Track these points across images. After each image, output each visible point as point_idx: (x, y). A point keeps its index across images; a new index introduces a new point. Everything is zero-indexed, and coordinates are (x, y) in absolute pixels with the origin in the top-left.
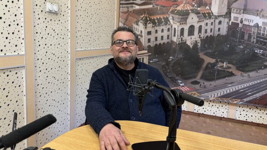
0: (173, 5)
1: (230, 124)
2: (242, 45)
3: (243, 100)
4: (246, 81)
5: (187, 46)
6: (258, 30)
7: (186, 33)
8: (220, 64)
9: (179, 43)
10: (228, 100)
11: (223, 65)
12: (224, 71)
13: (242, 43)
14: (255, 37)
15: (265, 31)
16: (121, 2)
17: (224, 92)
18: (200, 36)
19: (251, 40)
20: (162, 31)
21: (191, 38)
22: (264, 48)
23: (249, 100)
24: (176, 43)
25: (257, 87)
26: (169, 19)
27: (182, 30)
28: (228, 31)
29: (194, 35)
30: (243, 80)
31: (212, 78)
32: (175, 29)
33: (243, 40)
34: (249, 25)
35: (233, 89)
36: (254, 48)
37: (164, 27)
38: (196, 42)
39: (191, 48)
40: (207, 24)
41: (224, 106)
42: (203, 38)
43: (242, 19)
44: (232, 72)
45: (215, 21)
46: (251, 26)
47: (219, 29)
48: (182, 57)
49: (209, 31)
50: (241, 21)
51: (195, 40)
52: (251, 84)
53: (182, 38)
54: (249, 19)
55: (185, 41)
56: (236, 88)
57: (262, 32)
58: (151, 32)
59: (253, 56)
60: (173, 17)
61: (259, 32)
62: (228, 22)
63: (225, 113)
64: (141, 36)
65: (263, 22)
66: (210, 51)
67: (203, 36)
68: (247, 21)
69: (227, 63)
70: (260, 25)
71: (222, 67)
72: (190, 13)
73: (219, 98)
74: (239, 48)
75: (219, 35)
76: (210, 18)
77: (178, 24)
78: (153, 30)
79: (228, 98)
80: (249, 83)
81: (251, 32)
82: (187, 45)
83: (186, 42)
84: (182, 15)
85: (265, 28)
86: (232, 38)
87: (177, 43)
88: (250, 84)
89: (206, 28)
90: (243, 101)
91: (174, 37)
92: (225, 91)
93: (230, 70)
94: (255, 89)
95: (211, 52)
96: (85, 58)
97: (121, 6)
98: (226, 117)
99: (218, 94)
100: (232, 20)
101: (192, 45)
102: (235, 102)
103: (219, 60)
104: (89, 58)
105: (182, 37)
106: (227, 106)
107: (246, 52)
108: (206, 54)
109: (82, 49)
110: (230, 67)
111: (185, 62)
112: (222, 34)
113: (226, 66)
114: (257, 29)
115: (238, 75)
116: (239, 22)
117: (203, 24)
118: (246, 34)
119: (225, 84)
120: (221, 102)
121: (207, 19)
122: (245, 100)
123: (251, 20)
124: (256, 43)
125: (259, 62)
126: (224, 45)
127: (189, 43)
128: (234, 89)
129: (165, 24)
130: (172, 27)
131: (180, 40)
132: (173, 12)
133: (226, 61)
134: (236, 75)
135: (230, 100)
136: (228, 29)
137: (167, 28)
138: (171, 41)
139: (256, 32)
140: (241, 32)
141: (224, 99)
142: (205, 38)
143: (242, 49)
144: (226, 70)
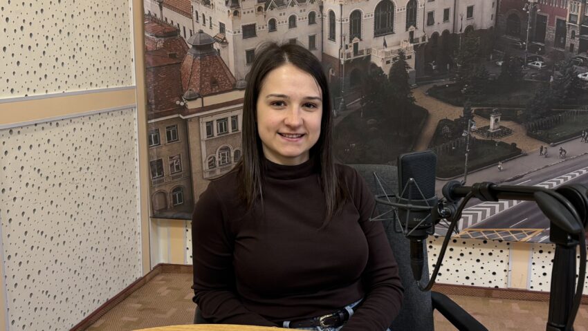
1: (515, 306)
2: (541, 60)
4: (555, 171)
5: (373, 70)
6: (583, 10)
7: (368, 26)
8: (478, 123)
9: (347, 62)
10: (507, 233)
11: (487, 125)
12: (493, 143)
13: (540, 53)
14: (577, 33)
18: (412, 34)
19: (565, 39)
20: (292, 21)
21: (385, 44)
24: (340, 61)
27: (356, 17)
28: (497, 17)
29: (394, 33)
30: (547, 166)
31: (457, 169)
32: (332, 14)
33: (543, 42)
36: (575, 66)
37: (296, 10)
38: (401, 53)
39: (385, 76)
41: (496, 252)
42: (421, 42)
44: (515, 145)
47: (470, 10)
48: (358, 105)
49: (438, 17)
51: (399, 50)
52: (570, 178)
53: (356, 45)
55: (365, 54)
58: (253, 26)
59: (573, 92)
63: (501, 275)
64: (224, 42)
66: (445, 82)
67: (423, 34)
69: (499, 118)
71: (484, 130)
73: (481, 230)
74: (532, 68)
75: (470, 28)
78: (261, 22)
79: (508, 228)
80: (565, 176)
81: (566, 17)
82: (374, 65)
83: (369, 57)
86: (509, 37)
87: (342, 63)
88: (566, 179)
89: (430, 7)
91: (331, 43)
93: (508, 140)
95: (450, 85)
96: (27, 126)
98: (502, 286)
99: (475, 216)
101: (390, 65)
103: (473, 109)
104: (44, 125)
105: (356, 40)
106: (506, 252)
108: (434, 93)
109: (15, 96)
110: (508, 130)
111: (368, 122)
112: (478, 27)
113: (496, 127)
114: (580, 5)
115: (532, 153)
118: (551, 23)
120: (485, 242)
124: (580, 51)
126: (489, 60)
127: (378, 60)
130: (321, 8)
131: (351, 50)
133: (496, 111)
134: (527, 152)
135: (511, 231)
136: (497, 7)
137: (306, 14)
138: (323, 54)
139: (579, 17)
140: (536, 18)
141: (494, 230)
142: (429, 39)
143: (542, 70)
144: (496, 140)
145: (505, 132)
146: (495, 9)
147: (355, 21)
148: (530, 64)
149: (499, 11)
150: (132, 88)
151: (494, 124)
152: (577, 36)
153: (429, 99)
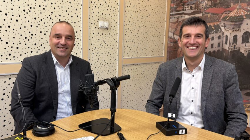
0: (225, 11)
5: (241, 54)
7: (240, 40)
9: (231, 51)
16: (171, 13)
20: (213, 38)
21: (246, 46)
24: (228, 51)
26: (221, 26)
29: (249, 42)
32: (227, 36)
37: (214, 35)
39: (245, 56)
53: (235, 46)
55: (238, 49)
60: (225, 24)
72: (244, 18)
77: (230, 31)
83: (239, 50)
84: (236, 22)
87: (229, 51)
91: (226, 45)
97: (171, 17)
101: (247, 53)
104: (135, 65)
105: (235, 44)
109: (129, 57)
127: (243, 51)
129: (215, 32)
130: (223, 34)
131: (233, 47)
132: (224, 19)
137: (218, 36)
138: (223, 49)
147: (235, 38)
150: (163, 57)
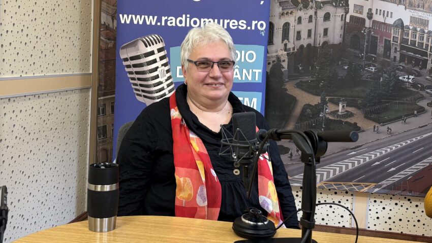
2: (374, 66)
3: (380, 183)
4: (384, 143)
6: (402, 34)
8: (331, 108)
10: (351, 186)
11: (337, 109)
12: (341, 122)
13: (373, 61)
14: (398, 49)
15: (416, 35)
17: (341, 168)
18: (286, 45)
19: (390, 54)
22: (415, 71)
23: (391, 182)
25: (406, 153)
28: (344, 36)
29: (273, 44)
30: (378, 140)
33: (375, 54)
34: (384, 24)
35: (359, 162)
36: (397, 71)
38: (278, 58)
40: (300, 20)
41: (343, 200)
42: (292, 51)
43: (370, 10)
44: (357, 124)
45: (316, 13)
46: (389, 25)
47: (326, 31)
49: (304, 35)
50: (368, 13)
51: (277, 56)
52: (394, 148)
54: (384, 11)
56: (365, 159)
57: (410, 38)
59: (396, 89)
61: (405, 37)
62: (342, 15)
63: (346, 217)
65: (411, 17)
66: (308, 79)
67: (293, 46)
68: (380, 14)
69: (345, 105)
70: (407, 22)
71: (335, 113)
73: (333, 183)
75: (325, 43)
76: (306, 6)
79: (351, 182)
80: (391, 147)
81: (390, 38)
85: (415, 30)
86: (352, 50)
88: (391, 149)
89: (299, 28)
90: (380, 186)
92: (344, 166)
93: (351, 120)
94: (402, 158)
95: (311, 81)
96: (20, 97)
98: (347, 225)
99: (328, 173)
100: (352, 12)
101: (271, 66)
102: (366, 189)
103: (327, 98)
104: (30, 97)
106: (350, 198)
107: (381, 80)
108: (300, 86)
110: (352, 113)
112: (331, 42)
113: (343, 111)
114: (400, 30)
115: (368, 130)
116: (364, 15)
117: (291, 20)
118: (381, 42)
119: (344, 150)
120: (336, 193)
121: (301, 10)
122: (385, 183)
123: (388, 12)
124: (400, 62)
125: (407, 100)
126: (338, 65)
128: (362, 160)
133: (343, 100)
134: (365, 129)
135: (354, 184)
136: (344, 30)
139: (399, 39)
140: (370, 38)
141: (342, 183)
142: (297, 49)
143: (375, 73)
144: (343, 120)
145: (349, 115)
146: (343, 31)
148: (366, 69)
149: (346, 32)
150: (90, 74)
151: (342, 109)
152: (398, 51)
153: (297, 89)
